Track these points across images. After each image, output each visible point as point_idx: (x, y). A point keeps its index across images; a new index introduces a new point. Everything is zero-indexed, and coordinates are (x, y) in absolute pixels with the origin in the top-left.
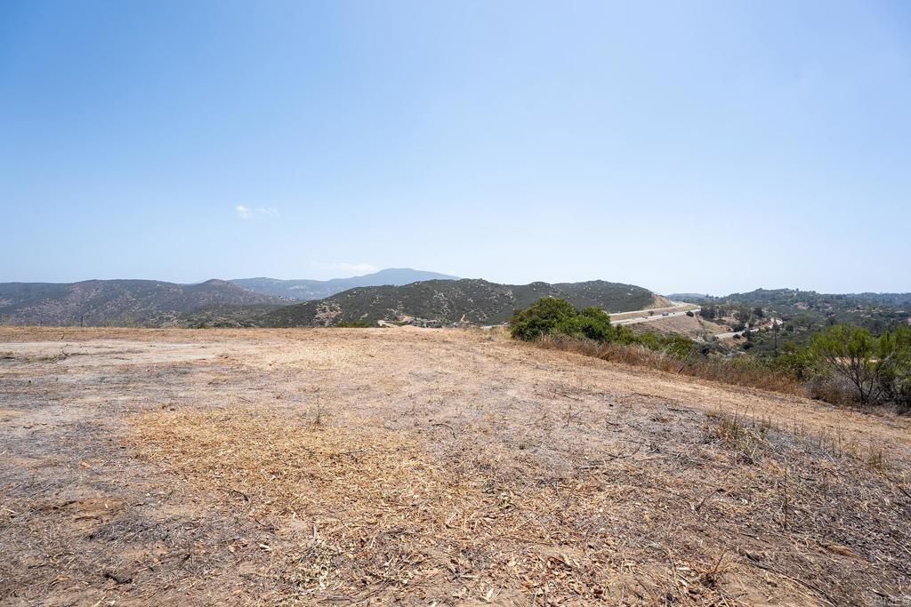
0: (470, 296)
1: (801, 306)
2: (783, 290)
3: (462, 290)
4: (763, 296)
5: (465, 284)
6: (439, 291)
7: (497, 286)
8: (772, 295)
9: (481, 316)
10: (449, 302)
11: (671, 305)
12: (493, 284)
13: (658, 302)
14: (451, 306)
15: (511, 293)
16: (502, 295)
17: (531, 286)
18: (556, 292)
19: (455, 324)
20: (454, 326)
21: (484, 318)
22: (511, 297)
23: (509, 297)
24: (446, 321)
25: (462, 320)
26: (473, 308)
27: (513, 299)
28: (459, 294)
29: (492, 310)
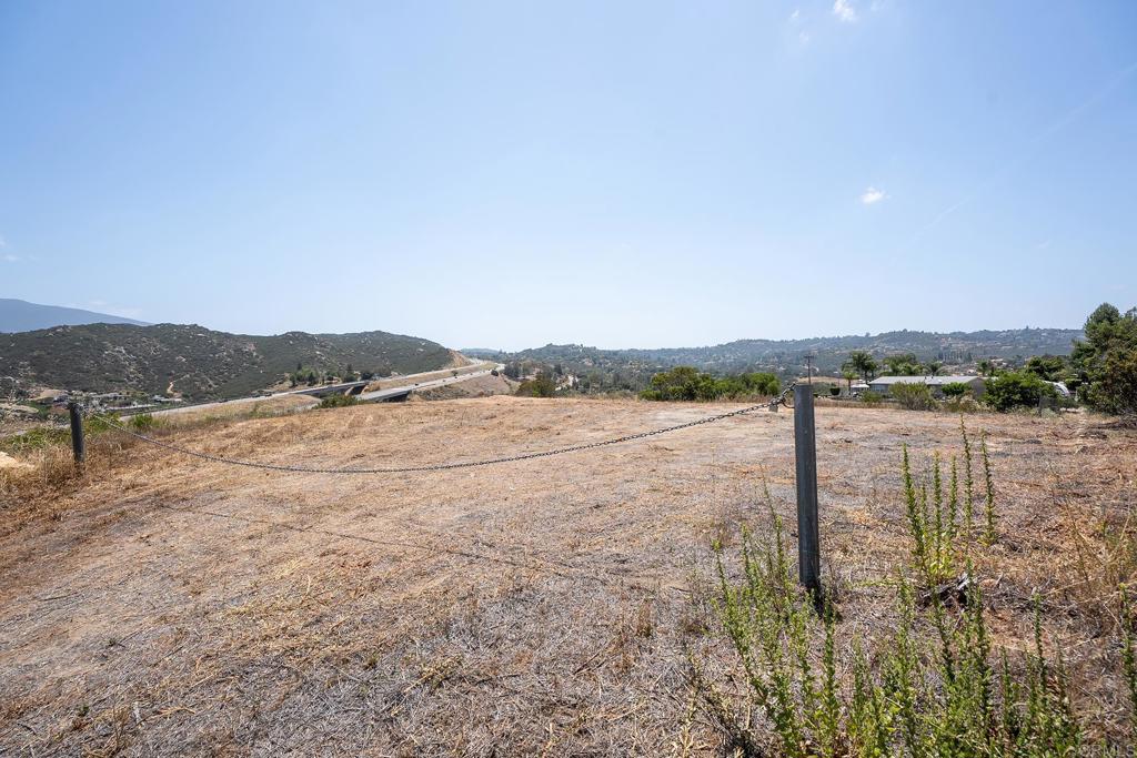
0: (179, 352)
1: (588, 362)
2: (570, 346)
3: (162, 342)
4: (554, 352)
5: (164, 332)
6: (115, 344)
7: (228, 336)
8: (563, 352)
9: (204, 382)
10: (139, 363)
11: (470, 364)
12: (219, 334)
13: (457, 359)
14: (144, 369)
15: (253, 348)
16: (238, 350)
17: (286, 337)
18: (325, 347)
19: (156, 397)
20: (156, 401)
21: (210, 386)
22: (255, 354)
23: (252, 354)
24: (138, 394)
25: (169, 391)
26: (187, 372)
27: (257, 357)
28: (156, 348)
29: (223, 373)
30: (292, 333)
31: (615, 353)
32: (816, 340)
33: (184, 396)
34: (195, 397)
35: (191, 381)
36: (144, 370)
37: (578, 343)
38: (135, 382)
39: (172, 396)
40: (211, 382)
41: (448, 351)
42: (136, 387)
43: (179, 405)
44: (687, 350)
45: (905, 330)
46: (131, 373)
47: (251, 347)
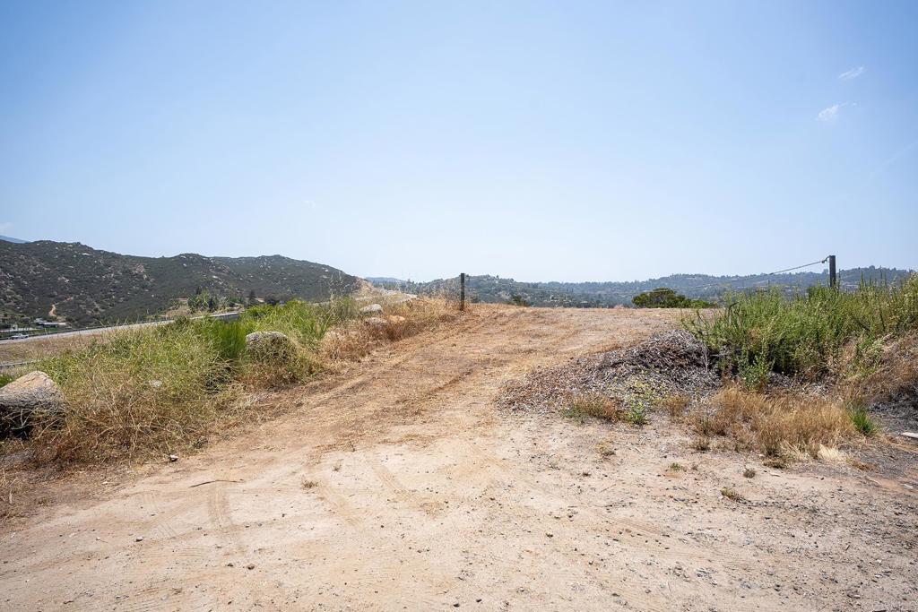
0: (62, 272)
1: (504, 296)
2: (485, 277)
3: (41, 261)
4: (468, 283)
5: (45, 251)
7: (115, 257)
8: (476, 283)
9: (89, 306)
10: (17, 283)
12: (106, 253)
13: (364, 288)
14: (22, 290)
15: (143, 270)
16: (127, 272)
17: (179, 259)
18: (220, 270)
19: (38, 320)
20: (38, 324)
21: (97, 310)
22: (145, 277)
23: (141, 277)
24: (17, 316)
25: (51, 313)
26: (71, 294)
27: (148, 279)
28: (36, 267)
29: (110, 296)
30: (186, 255)
31: (535, 286)
32: (764, 276)
33: (68, 320)
34: (80, 322)
35: (76, 304)
36: (24, 291)
37: (493, 275)
38: (12, 303)
39: (55, 319)
40: (97, 306)
41: (353, 279)
42: (14, 308)
43: (65, 329)
44: (615, 284)
45: (873, 267)
46: (9, 294)
47: (141, 269)
